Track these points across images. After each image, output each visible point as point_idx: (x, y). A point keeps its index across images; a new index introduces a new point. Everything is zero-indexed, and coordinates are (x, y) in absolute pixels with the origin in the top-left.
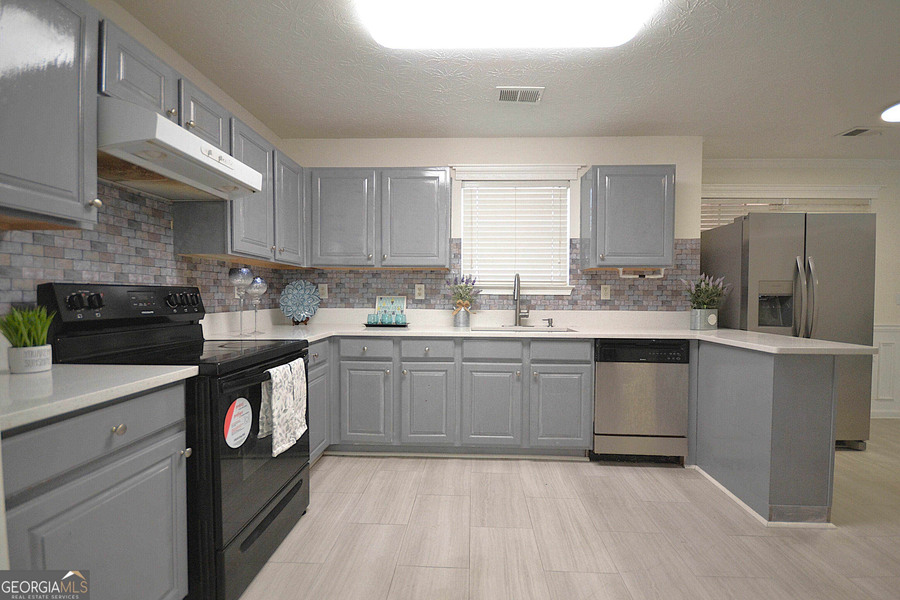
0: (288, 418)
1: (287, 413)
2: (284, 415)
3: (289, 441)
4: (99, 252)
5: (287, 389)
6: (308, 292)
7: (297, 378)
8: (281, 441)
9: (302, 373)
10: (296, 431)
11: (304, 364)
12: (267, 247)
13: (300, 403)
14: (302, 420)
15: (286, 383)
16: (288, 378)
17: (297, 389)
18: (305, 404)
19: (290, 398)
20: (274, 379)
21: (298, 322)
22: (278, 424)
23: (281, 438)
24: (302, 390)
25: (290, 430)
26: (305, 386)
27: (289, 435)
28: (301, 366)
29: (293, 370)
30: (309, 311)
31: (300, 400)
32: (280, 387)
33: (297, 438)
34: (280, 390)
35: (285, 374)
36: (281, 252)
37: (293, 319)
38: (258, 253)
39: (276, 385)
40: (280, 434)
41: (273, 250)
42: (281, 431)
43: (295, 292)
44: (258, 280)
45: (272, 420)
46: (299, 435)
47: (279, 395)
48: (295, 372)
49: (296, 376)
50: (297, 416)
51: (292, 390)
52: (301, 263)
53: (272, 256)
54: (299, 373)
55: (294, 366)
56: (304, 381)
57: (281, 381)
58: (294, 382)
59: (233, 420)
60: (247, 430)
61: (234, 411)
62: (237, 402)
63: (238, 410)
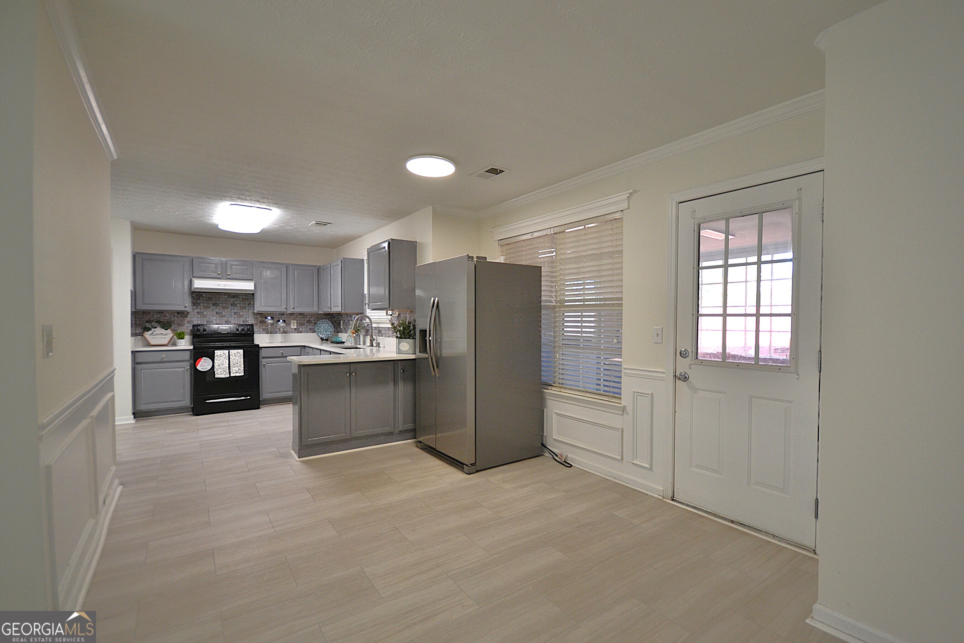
0: (223, 367)
3: (225, 375)
5: (224, 358)
6: (329, 325)
7: (235, 356)
8: (221, 374)
9: (239, 355)
10: (231, 373)
11: (242, 352)
12: (282, 307)
13: (237, 365)
14: (239, 371)
15: (224, 356)
16: (225, 355)
17: (234, 359)
18: (243, 366)
19: (226, 361)
20: (215, 353)
21: (324, 339)
22: (219, 368)
23: (220, 373)
24: (239, 361)
25: (226, 372)
26: (242, 360)
27: (225, 373)
28: (238, 352)
29: (230, 353)
30: (330, 335)
31: (237, 364)
32: (220, 357)
33: (231, 376)
34: (220, 358)
35: (224, 353)
36: (294, 308)
37: (321, 338)
38: (274, 310)
39: (217, 356)
40: (220, 372)
41: (285, 308)
42: (221, 371)
43: (324, 325)
44: (281, 321)
45: (215, 366)
46: (234, 375)
47: (219, 359)
48: (233, 353)
49: (234, 355)
50: (234, 368)
51: (228, 359)
52: (317, 311)
53: (285, 310)
54: (236, 354)
55: (233, 352)
56: (241, 358)
57: (220, 355)
58: (231, 357)
59: (201, 363)
60: (209, 367)
61: (202, 360)
62: (204, 358)
63: (204, 361)
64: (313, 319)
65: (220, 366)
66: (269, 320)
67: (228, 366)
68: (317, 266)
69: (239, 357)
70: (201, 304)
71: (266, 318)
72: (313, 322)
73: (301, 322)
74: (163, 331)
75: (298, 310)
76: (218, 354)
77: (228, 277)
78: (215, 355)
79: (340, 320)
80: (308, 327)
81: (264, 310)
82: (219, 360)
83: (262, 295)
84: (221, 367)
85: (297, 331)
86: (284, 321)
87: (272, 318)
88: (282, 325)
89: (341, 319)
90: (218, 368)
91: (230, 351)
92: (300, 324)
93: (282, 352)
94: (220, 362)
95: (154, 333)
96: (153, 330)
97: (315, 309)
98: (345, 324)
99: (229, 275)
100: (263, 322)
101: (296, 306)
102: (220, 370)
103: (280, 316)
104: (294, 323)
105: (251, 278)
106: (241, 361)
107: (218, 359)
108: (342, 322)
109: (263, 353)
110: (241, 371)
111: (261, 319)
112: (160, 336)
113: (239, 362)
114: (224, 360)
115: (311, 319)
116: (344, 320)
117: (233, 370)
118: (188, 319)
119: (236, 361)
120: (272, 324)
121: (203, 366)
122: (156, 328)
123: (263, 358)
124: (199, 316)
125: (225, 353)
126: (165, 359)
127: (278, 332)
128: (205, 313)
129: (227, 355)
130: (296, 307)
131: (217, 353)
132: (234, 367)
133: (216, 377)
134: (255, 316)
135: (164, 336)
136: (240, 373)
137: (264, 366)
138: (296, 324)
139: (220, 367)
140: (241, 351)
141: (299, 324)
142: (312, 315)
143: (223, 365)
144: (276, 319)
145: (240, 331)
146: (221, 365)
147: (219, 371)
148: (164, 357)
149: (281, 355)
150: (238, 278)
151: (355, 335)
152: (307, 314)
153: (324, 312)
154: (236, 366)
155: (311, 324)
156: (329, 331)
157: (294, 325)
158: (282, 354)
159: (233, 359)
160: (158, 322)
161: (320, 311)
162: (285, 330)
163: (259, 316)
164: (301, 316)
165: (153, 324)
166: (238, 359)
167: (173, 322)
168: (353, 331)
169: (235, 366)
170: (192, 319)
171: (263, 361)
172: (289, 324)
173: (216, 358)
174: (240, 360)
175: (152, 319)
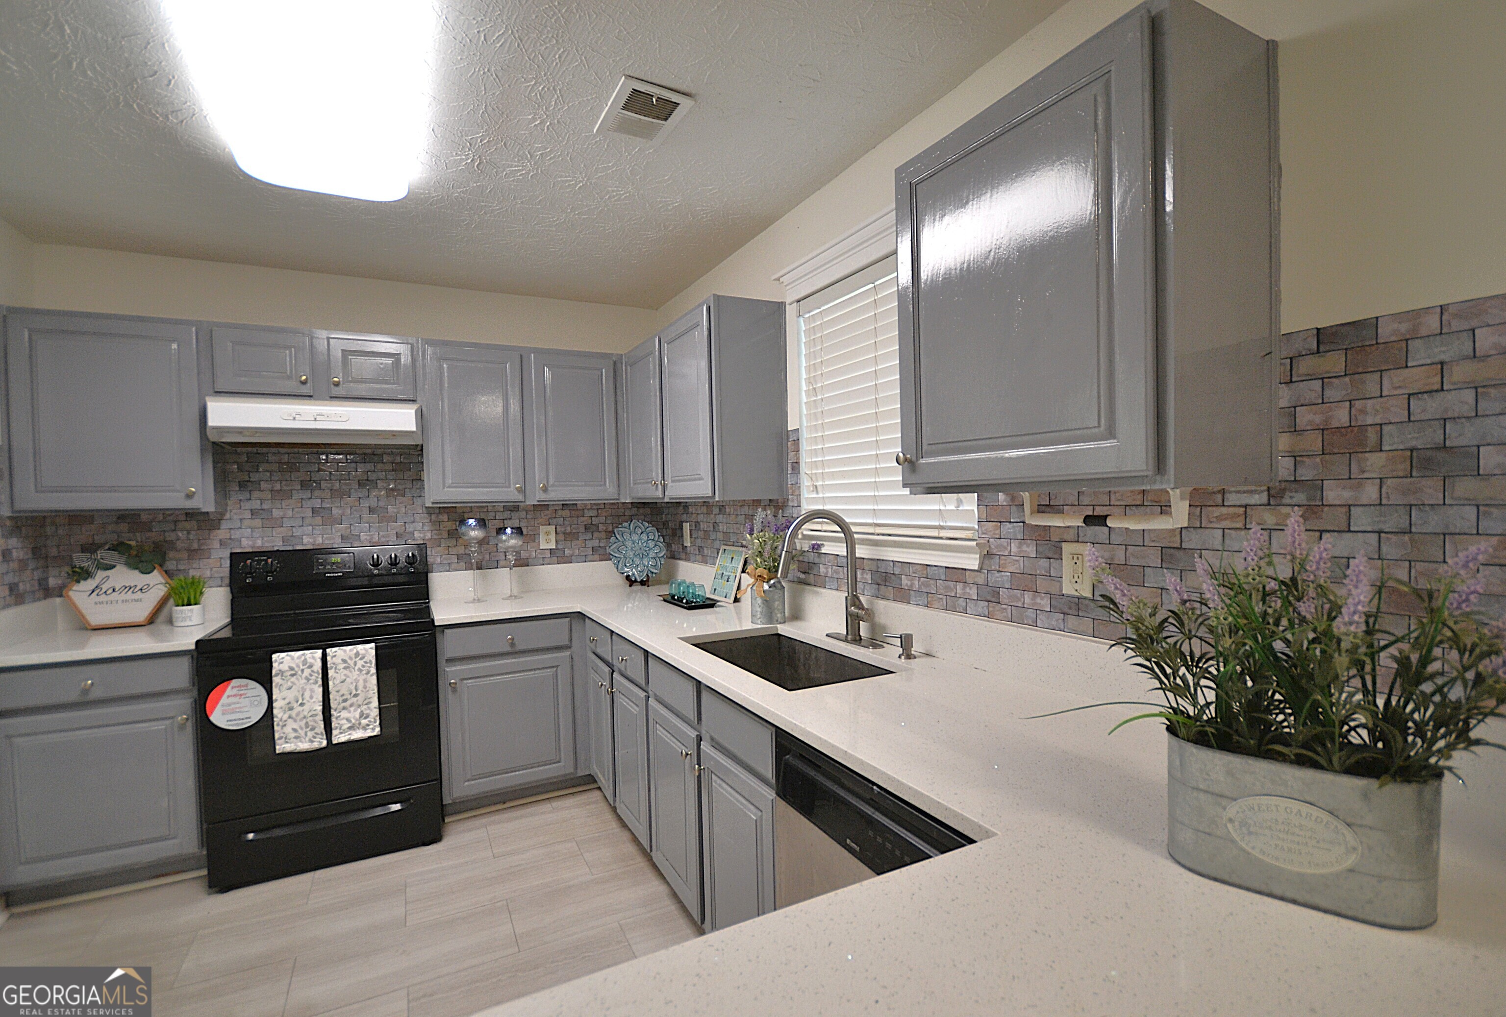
0: (306, 713)
1: (304, 707)
2: (301, 709)
3: (312, 741)
4: (262, 519)
5: (308, 679)
6: (651, 537)
7: (345, 668)
8: (296, 738)
9: (360, 663)
10: (334, 732)
11: (373, 652)
12: (509, 487)
13: (354, 700)
14: (364, 722)
15: (307, 672)
16: (311, 666)
17: (343, 682)
18: (375, 703)
19: (312, 691)
20: (275, 665)
21: (636, 581)
22: (290, 717)
23: (294, 735)
24: (361, 684)
25: (313, 729)
26: (374, 680)
27: (310, 734)
28: (357, 654)
29: (329, 658)
30: (655, 566)
31: (356, 695)
32: (292, 675)
33: (335, 741)
34: (293, 679)
35: (305, 662)
36: (545, 490)
37: (628, 577)
38: (485, 498)
39: (281, 673)
40: (295, 730)
41: (519, 490)
42: (296, 726)
43: (635, 537)
44: (509, 531)
45: (275, 712)
46: (343, 738)
47: (290, 684)
48: (337, 660)
49: (342, 666)
50: (344, 714)
51: (320, 682)
52: (616, 497)
53: (520, 497)
54: (351, 663)
55: (337, 654)
56: (368, 673)
57: (292, 669)
58: (331, 673)
59: (224, 700)
60: (256, 714)
61: (229, 692)
62: (235, 682)
63: (235, 691)
64: (603, 519)
65: (291, 709)
66: (473, 531)
67: (319, 708)
68: (612, 354)
69: (360, 670)
70: (263, 485)
71: (463, 522)
72: (601, 527)
73: (568, 530)
74: (135, 578)
75: (559, 494)
76: (284, 667)
77: (336, 391)
78: (274, 672)
79: (682, 522)
80: (590, 544)
81: (454, 499)
82: (290, 688)
83: (448, 448)
84: (298, 714)
85: (558, 556)
86: (518, 531)
87: (482, 523)
88: (513, 542)
89: (684, 517)
90: (285, 717)
91: (328, 650)
92: (566, 536)
93: (512, 639)
94: (290, 695)
95: (104, 587)
96: (101, 574)
97: (607, 491)
98: (701, 534)
99: (337, 384)
100: (454, 534)
101: (551, 482)
102: (291, 724)
103: (507, 514)
104: (548, 533)
105: (411, 397)
106: (368, 685)
107: (285, 686)
108: (686, 527)
109: (448, 646)
110: (371, 719)
111: (450, 525)
112: (124, 596)
113: (361, 686)
114: (308, 687)
115: (595, 521)
116: (697, 524)
117: (342, 718)
118: (221, 534)
119: (353, 687)
120: (481, 542)
121: (233, 712)
122: (112, 567)
123: (450, 661)
124: (258, 522)
125: (310, 660)
126: (97, 693)
127: (501, 563)
128: (276, 513)
129: (319, 664)
130: (553, 486)
131: (282, 661)
132: (344, 708)
133: (279, 749)
134: (433, 517)
135: (139, 595)
136: (365, 728)
137: (454, 690)
138: (553, 537)
139: (293, 713)
140: (368, 650)
141: (561, 537)
142: (599, 507)
143: (302, 705)
144: (493, 525)
145: (385, 567)
146: (295, 705)
147: (288, 730)
148: (92, 684)
149: (508, 649)
150: (364, 394)
151: (766, 587)
152: (586, 505)
153: (633, 499)
154: (351, 705)
155: (596, 535)
156: (652, 554)
157: (547, 541)
158: (512, 645)
159: (337, 682)
160: (119, 547)
161: (621, 496)
162: (524, 555)
163: (445, 517)
164: (566, 513)
165: (99, 554)
166: (357, 681)
167: (172, 545)
168: (760, 571)
169: (347, 704)
170: (236, 535)
171: (450, 673)
172: (533, 538)
173: (276, 680)
174: (365, 681)
175: (98, 539)
